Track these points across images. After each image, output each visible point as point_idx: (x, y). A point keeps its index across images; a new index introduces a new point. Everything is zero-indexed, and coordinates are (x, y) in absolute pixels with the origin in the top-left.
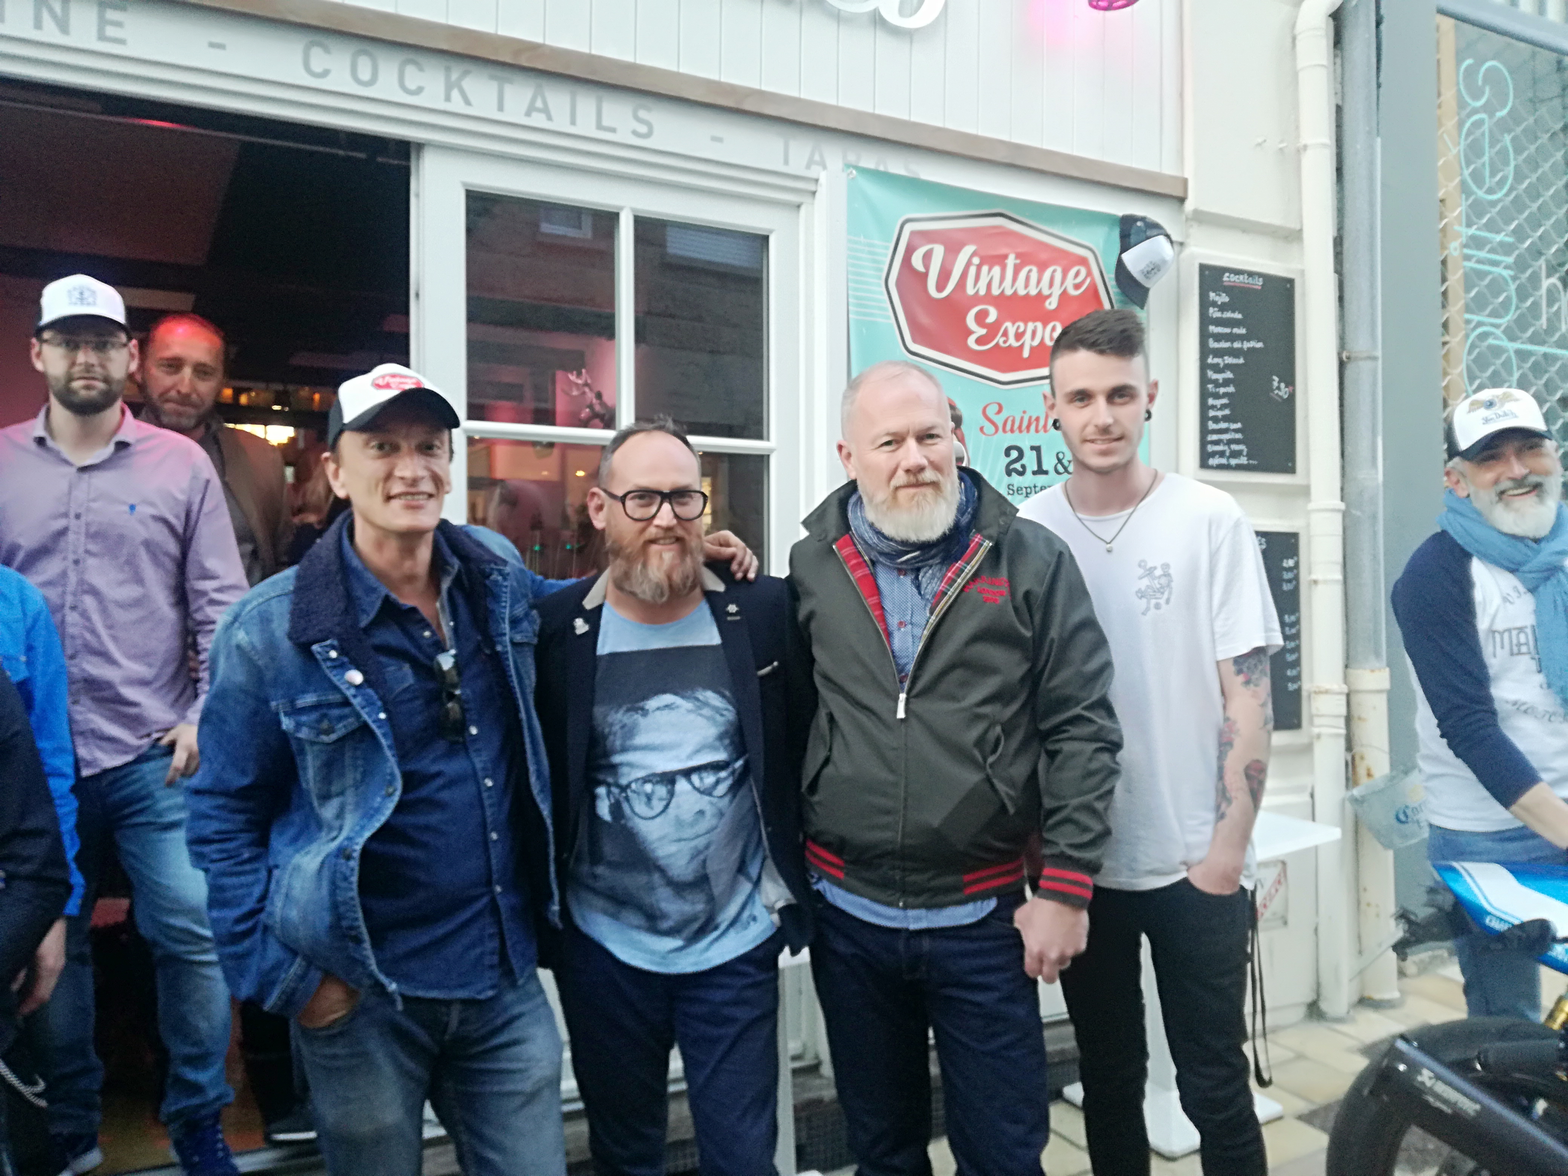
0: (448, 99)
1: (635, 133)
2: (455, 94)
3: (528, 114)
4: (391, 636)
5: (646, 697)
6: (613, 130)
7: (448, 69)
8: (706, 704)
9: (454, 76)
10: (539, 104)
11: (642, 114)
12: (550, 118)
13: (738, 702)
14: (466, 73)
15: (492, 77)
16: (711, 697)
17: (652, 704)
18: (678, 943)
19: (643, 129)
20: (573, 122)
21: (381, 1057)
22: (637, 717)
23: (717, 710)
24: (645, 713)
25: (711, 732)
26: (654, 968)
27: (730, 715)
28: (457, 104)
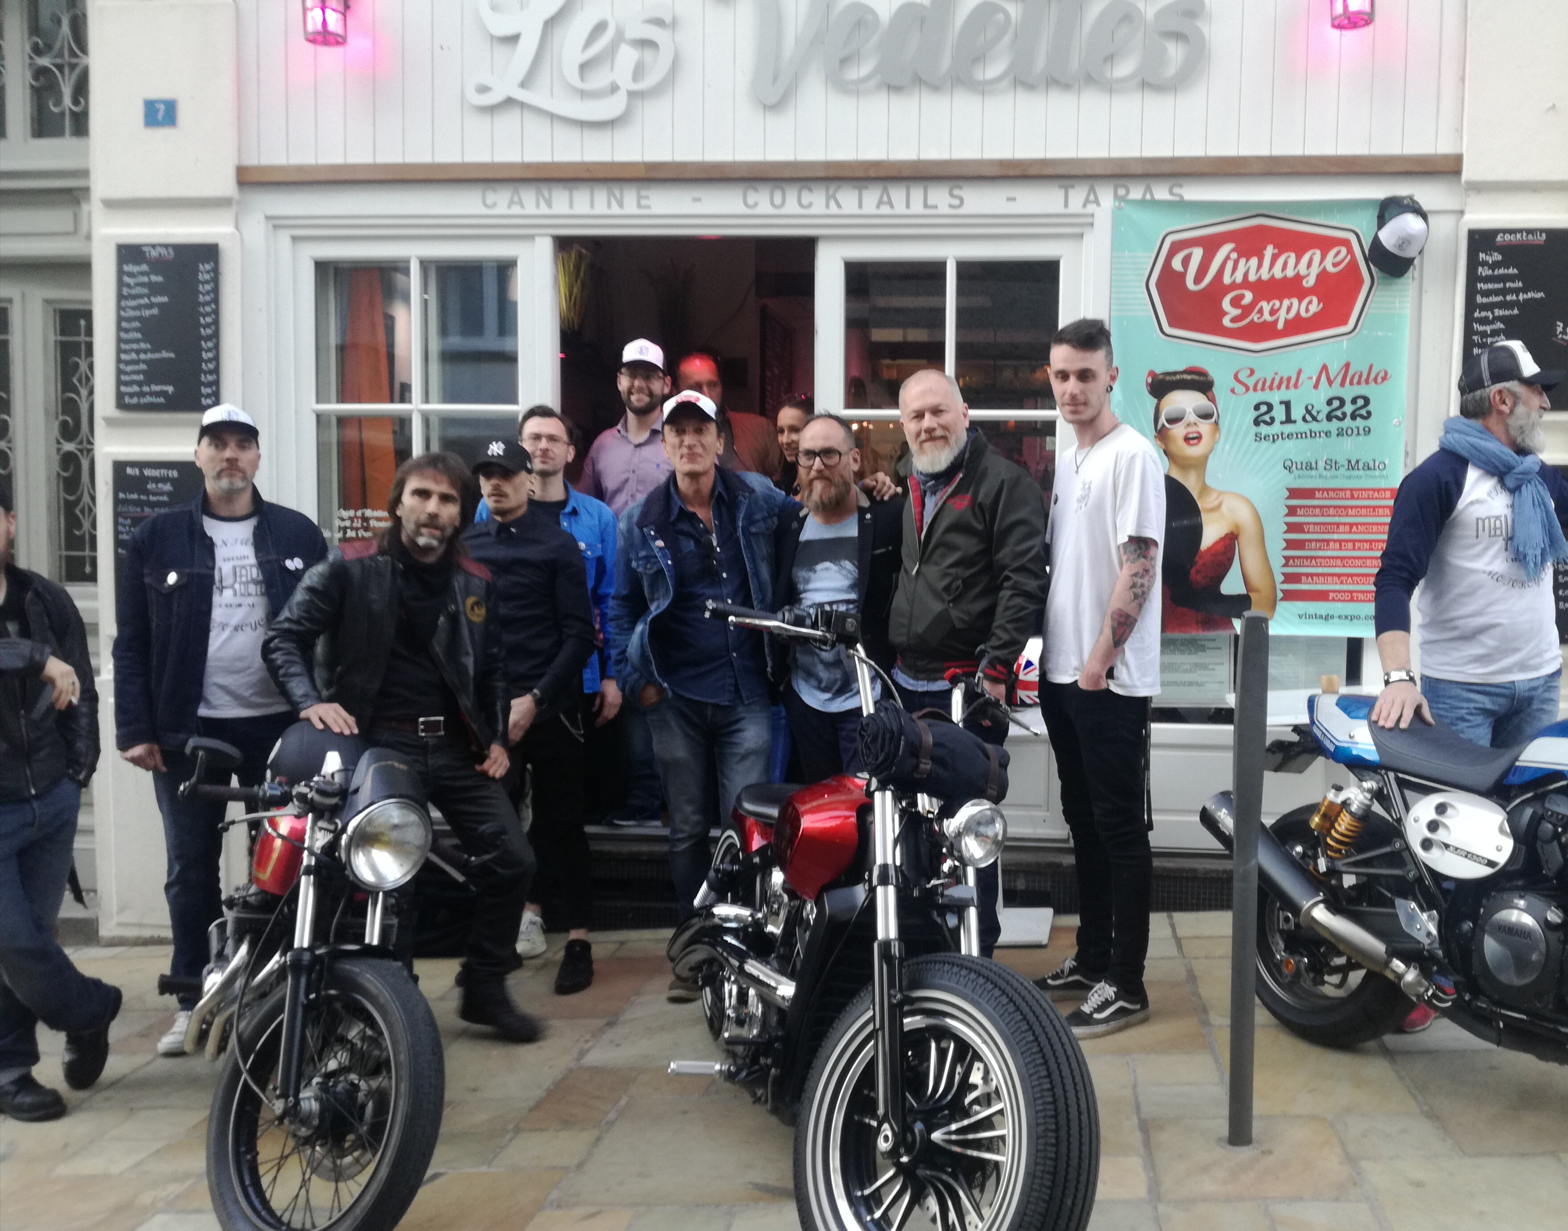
0: (827, 206)
1: (951, 206)
2: (832, 203)
3: (878, 206)
4: (685, 527)
5: (817, 564)
6: (936, 207)
7: (827, 189)
8: (844, 568)
9: (831, 191)
10: (885, 199)
11: (956, 192)
12: (892, 206)
13: (860, 568)
14: (837, 190)
15: (854, 187)
16: (848, 565)
17: (819, 567)
18: (828, 696)
19: (956, 202)
20: (908, 206)
21: (673, 724)
22: (811, 574)
23: (849, 571)
24: (815, 571)
25: (846, 583)
26: (820, 709)
27: (856, 575)
28: (833, 209)
